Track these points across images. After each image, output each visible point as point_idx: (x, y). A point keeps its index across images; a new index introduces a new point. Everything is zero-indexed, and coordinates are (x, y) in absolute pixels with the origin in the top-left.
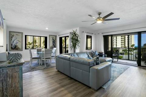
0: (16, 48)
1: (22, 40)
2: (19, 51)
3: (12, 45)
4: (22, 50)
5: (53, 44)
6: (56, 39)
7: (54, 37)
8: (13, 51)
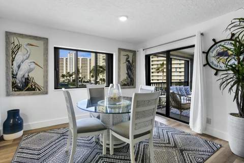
0: (29, 86)
1: (46, 60)
2: (39, 94)
3: (14, 76)
4: (47, 93)
5: (128, 74)
6: (134, 60)
7: (131, 55)
8: (18, 95)
